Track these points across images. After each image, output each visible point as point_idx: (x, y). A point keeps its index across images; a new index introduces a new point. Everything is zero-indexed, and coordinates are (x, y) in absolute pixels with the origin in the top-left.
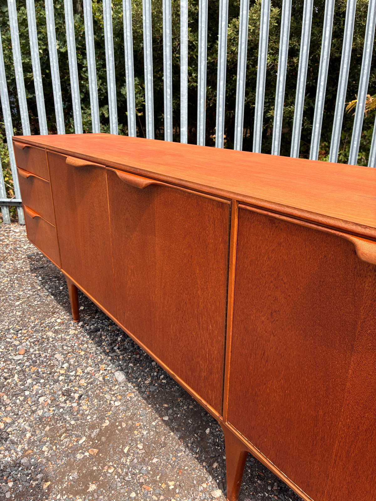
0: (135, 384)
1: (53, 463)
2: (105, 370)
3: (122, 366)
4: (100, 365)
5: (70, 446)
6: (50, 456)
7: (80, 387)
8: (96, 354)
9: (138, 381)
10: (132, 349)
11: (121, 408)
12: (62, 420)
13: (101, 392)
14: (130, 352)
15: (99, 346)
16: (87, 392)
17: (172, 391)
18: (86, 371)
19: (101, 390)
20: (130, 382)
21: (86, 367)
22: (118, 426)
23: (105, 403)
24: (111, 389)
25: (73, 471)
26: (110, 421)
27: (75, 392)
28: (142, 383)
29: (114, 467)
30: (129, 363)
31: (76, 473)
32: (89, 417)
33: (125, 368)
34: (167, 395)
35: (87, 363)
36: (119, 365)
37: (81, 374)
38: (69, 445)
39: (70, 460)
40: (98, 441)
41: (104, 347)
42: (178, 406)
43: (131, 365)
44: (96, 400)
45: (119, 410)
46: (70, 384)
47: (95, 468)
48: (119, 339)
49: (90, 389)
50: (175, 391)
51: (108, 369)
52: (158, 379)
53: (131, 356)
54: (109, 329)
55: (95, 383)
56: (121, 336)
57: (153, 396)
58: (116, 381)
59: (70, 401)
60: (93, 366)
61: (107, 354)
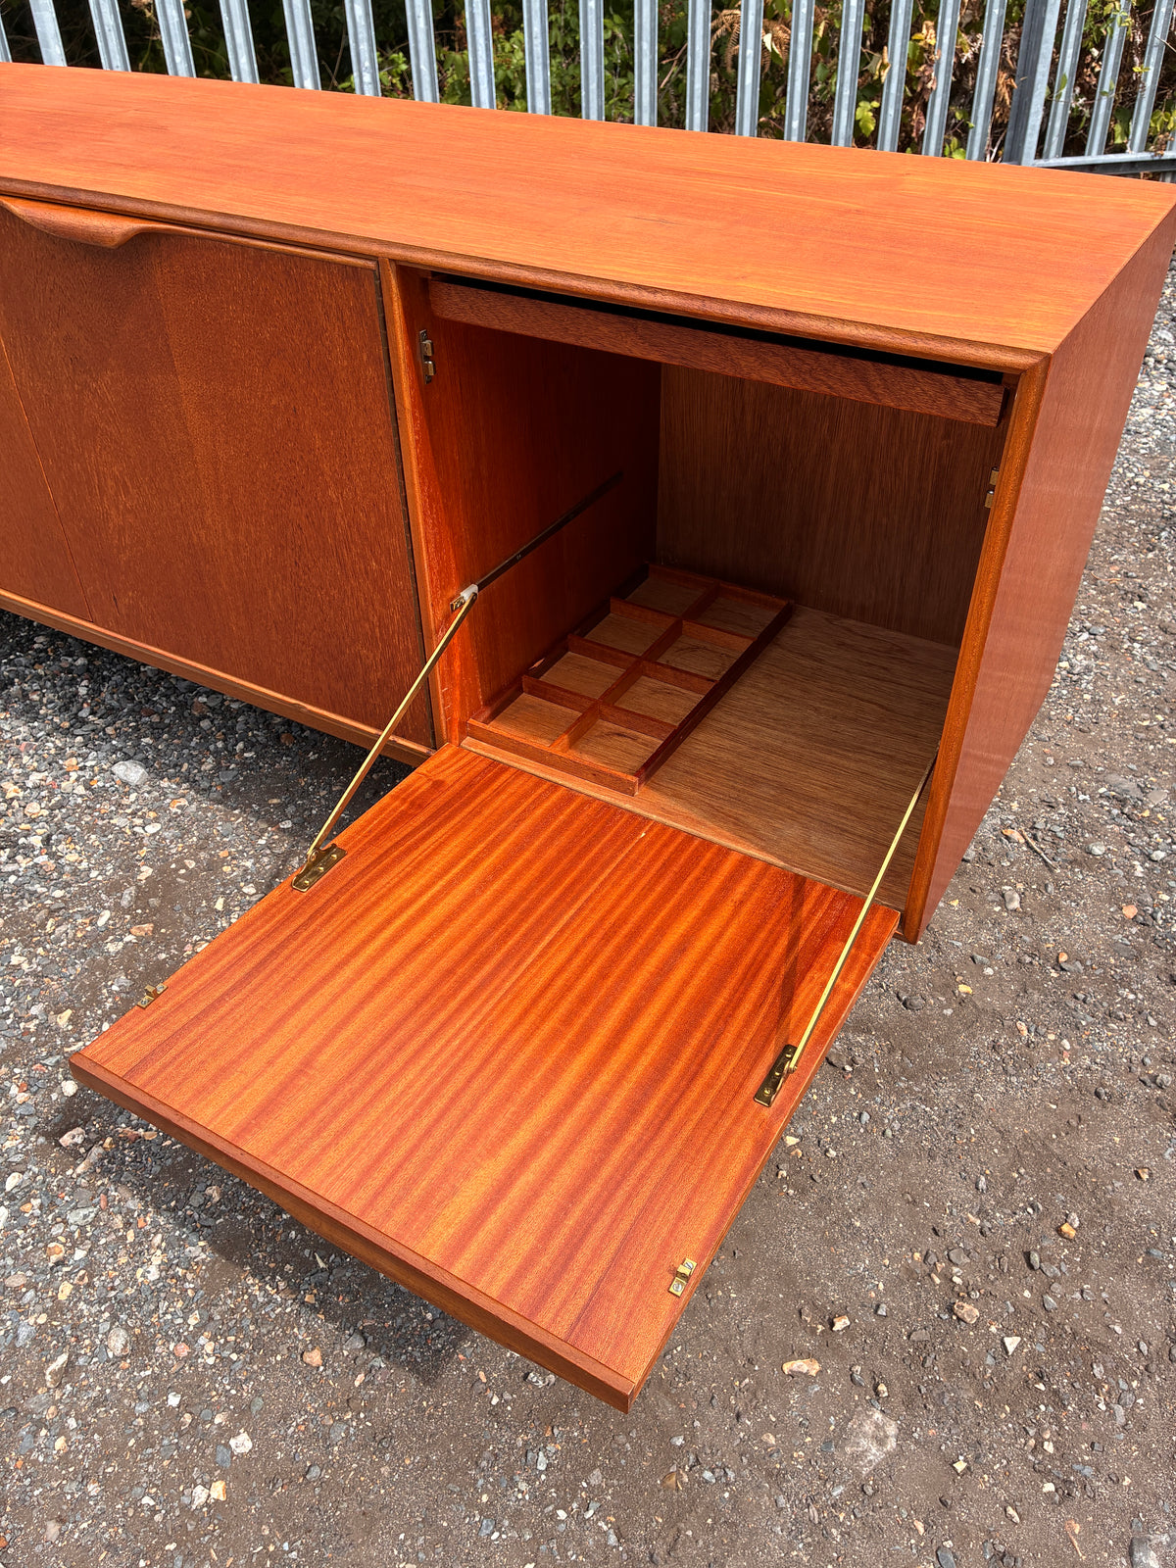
0: (178, 779)
1: (56, 977)
2: (83, 768)
3: (124, 750)
4: (61, 762)
5: (79, 935)
6: (40, 969)
7: (32, 821)
8: (36, 741)
9: (183, 770)
10: (130, 705)
11: (166, 834)
12: (27, 895)
13: (98, 817)
14: (128, 714)
15: (35, 719)
16: (59, 826)
18: (30, 784)
19: (96, 814)
20: (162, 779)
21: (27, 776)
22: (176, 870)
23: (120, 835)
24: (120, 805)
25: (113, 976)
26: (151, 866)
27: (27, 834)
28: (196, 771)
29: (207, 941)
30: (139, 738)
31: (123, 977)
32: (94, 874)
33: (133, 751)
34: (268, 781)
35: (23, 766)
36: (115, 750)
37: (21, 794)
38: (75, 935)
39: (93, 960)
40: (143, 909)
41: (50, 717)
42: (304, 794)
43: (146, 741)
44: (93, 837)
45: (165, 839)
46: (2, 822)
47: (163, 956)
48: (83, 691)
49: (63, 819)
51: (88, 764)
52: (232, 753)
53: (136, 721)
54: (41, 672)
55: (72, 803)
56: (85, 683)
57: (237, 792)
58: (125, 784)
59: (26, 856)
60: (43, 768)
61: (67, 732)
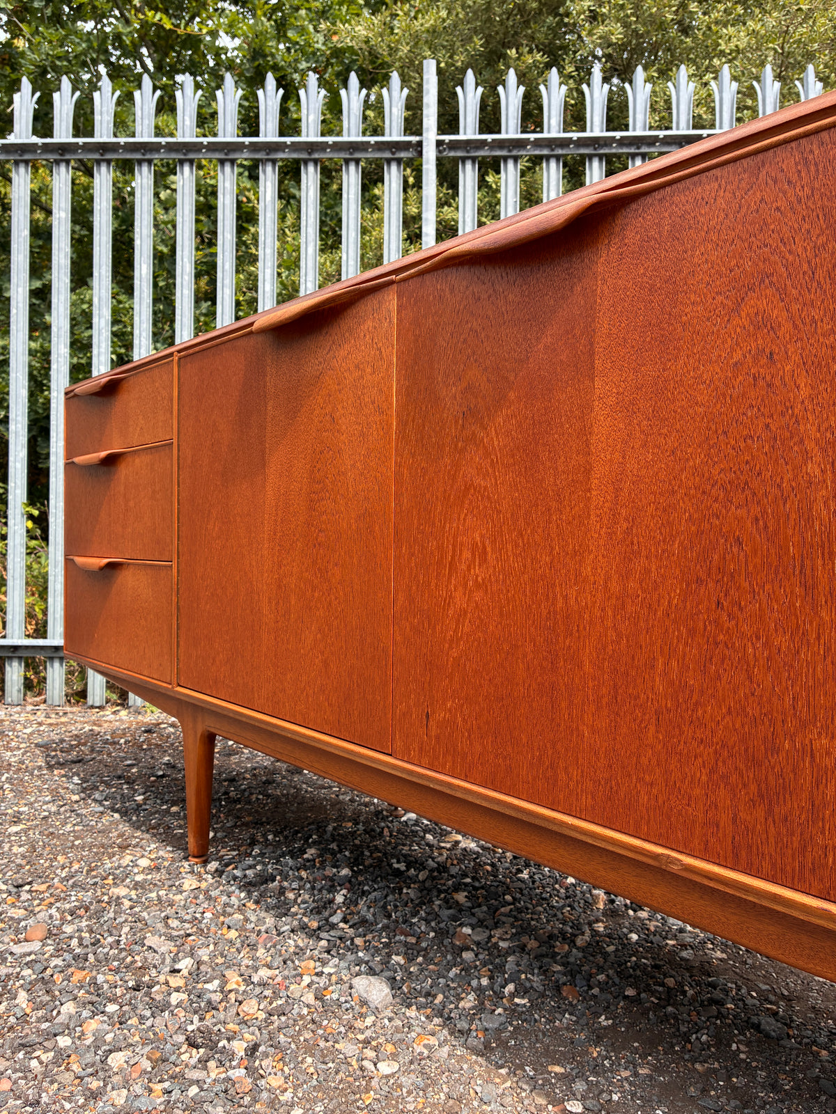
0: (429, 1011)
2: (319, 974)
3: (370, 964)
4: (297, 962)
7: (244, 1022)
8: (279, 935)
9: (437, 1001)
10: (385, 921)
11: (403, 1079)
13: (321, 1037)
14: (382, 930)
15: (282, 915)
16: (272, 1035)
17: (559, 1029)
18: (255, 979)
19: (320, 1032)
20: (409, 1006)
21: (256, 969)
23: (343, 1067)
24: (351, 1028)
27: (232, 1036)
28: (452, 1006)
30: (389, 955)
33: (380, 967)
35: (254, 959)
36: (361, 962)
37: (242, 988)
41: (300, 916)
43: (398, 959)
44: (309, 1060)
45: (400, 1084)
46: (208, 1016)
48: (339, 899)
49: (280, 1029)
50: (568, 1029)
51: (327, 970)
52: (500, 995)
53: (390, 938)
54: (304, 875)
55: (294, 1012)
56: (344, 891)
57: (504, 1045)
58: (364, 1003)
59: (220, 1064)
60: (275, 964)
61: (314, 934)
